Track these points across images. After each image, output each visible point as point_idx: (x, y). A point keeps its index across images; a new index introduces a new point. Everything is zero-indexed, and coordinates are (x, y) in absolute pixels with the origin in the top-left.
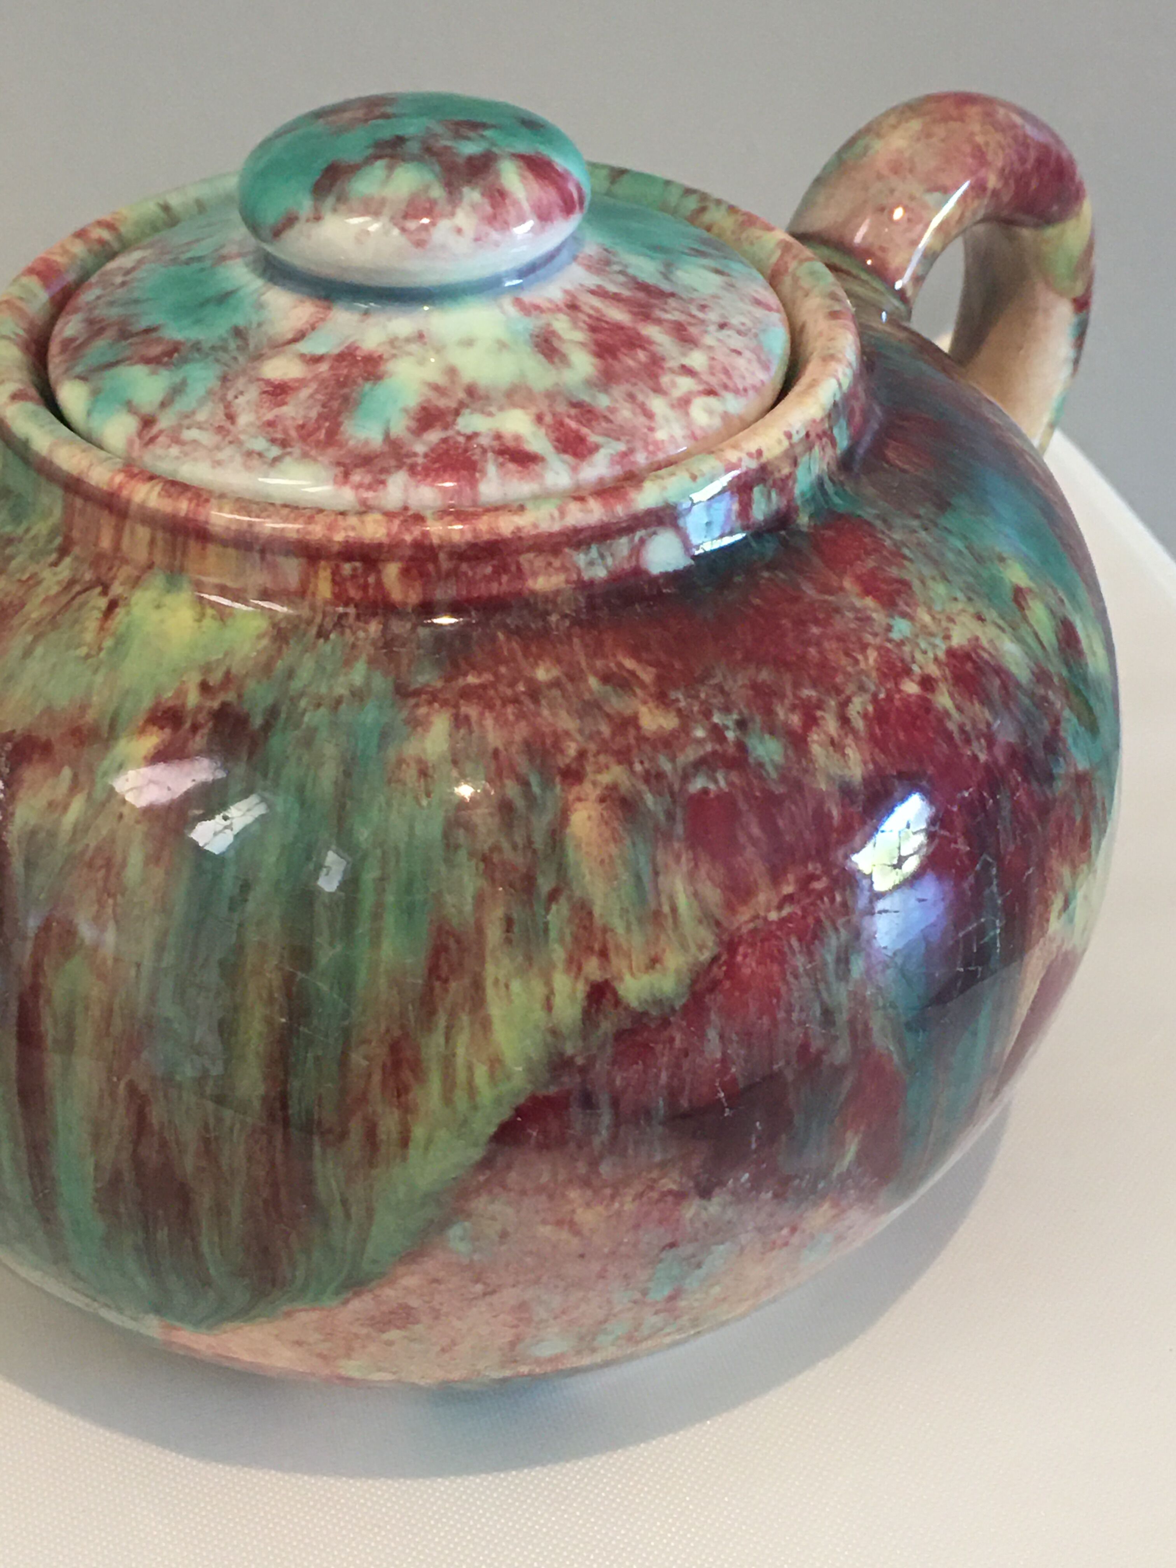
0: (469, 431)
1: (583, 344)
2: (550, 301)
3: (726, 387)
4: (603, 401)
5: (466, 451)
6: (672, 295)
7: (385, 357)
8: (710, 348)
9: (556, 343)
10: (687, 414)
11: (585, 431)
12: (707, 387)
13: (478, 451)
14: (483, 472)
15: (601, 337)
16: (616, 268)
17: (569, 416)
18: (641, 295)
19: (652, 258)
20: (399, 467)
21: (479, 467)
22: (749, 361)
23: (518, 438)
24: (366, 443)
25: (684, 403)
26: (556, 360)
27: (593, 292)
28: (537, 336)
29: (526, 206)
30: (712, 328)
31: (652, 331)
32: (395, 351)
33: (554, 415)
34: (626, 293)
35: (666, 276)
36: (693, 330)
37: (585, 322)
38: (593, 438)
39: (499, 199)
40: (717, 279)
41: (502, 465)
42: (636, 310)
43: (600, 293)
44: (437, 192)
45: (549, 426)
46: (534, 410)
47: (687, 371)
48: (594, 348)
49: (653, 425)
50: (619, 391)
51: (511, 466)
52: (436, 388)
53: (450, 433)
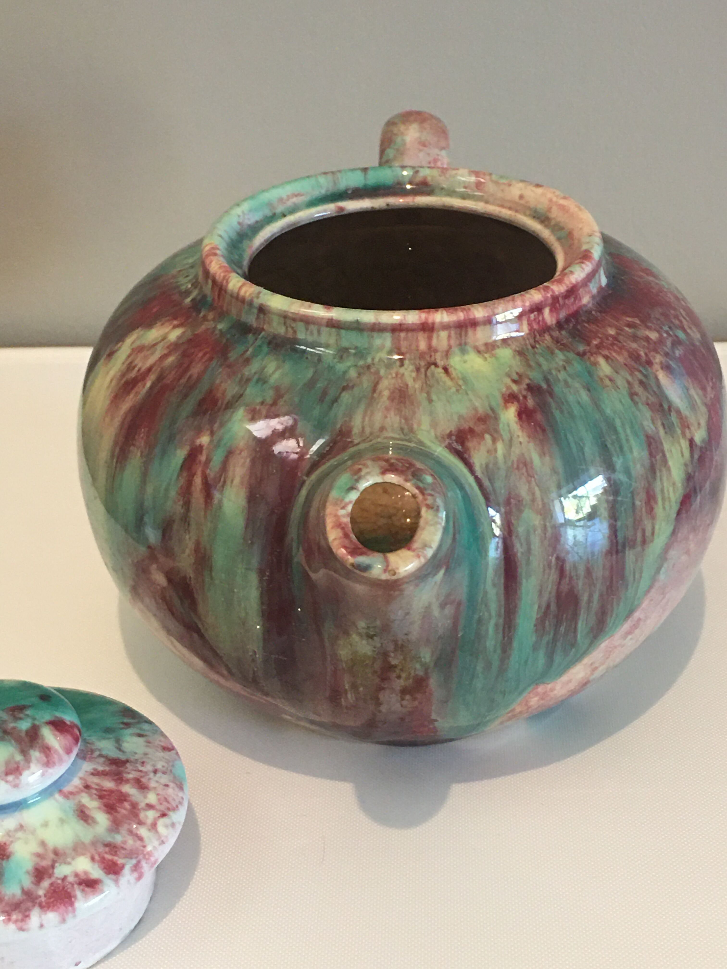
0: (62, 876)
1: (99, 808)
2: (76, 787)
3: (169, 809)
4: (118, 839)
5: (64, 888)
6: (127, 761)
7: (8, 843)
8: (155, 788)
9: (87, 812)
10: (157, 832)
11: (115, 858)
12: (161, 813)
13: (69, 886)
14: (75, 897)
15: (105, 800)
16: (97, 753)
17: (106, 853)
18: (114, 767)
19: (108, 739)
20: (34, 906)
21: (72, 894)
22: (174, 789)
23: (86, 873)
24: (14, 896)
25: (154, 826)
26: (90, 821)
27: (93, 774)
28: (77, 810)
29: (61, 751)
30: (152, 775)
31: (127, 789)
32: (11, 839)
33: (99, 855)
34: (107, 769)
35: (120, 749)
36: (144, 780)
37: (95, 794)
38: (120, 861)
39: (48, 752)
40: (141, 740)
41: (83, 890)
42: (115, 778)
43: (96, 773)
44: (19, 757)
45: (98, 862)
46: (89, 855)
47: (150, 807)
48: (105, 808)
49: (144, 844)
50: (124, 830)
51: (87, 889)
52: (38, 855)
53: (53, 879)
